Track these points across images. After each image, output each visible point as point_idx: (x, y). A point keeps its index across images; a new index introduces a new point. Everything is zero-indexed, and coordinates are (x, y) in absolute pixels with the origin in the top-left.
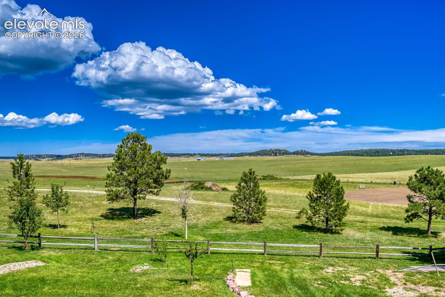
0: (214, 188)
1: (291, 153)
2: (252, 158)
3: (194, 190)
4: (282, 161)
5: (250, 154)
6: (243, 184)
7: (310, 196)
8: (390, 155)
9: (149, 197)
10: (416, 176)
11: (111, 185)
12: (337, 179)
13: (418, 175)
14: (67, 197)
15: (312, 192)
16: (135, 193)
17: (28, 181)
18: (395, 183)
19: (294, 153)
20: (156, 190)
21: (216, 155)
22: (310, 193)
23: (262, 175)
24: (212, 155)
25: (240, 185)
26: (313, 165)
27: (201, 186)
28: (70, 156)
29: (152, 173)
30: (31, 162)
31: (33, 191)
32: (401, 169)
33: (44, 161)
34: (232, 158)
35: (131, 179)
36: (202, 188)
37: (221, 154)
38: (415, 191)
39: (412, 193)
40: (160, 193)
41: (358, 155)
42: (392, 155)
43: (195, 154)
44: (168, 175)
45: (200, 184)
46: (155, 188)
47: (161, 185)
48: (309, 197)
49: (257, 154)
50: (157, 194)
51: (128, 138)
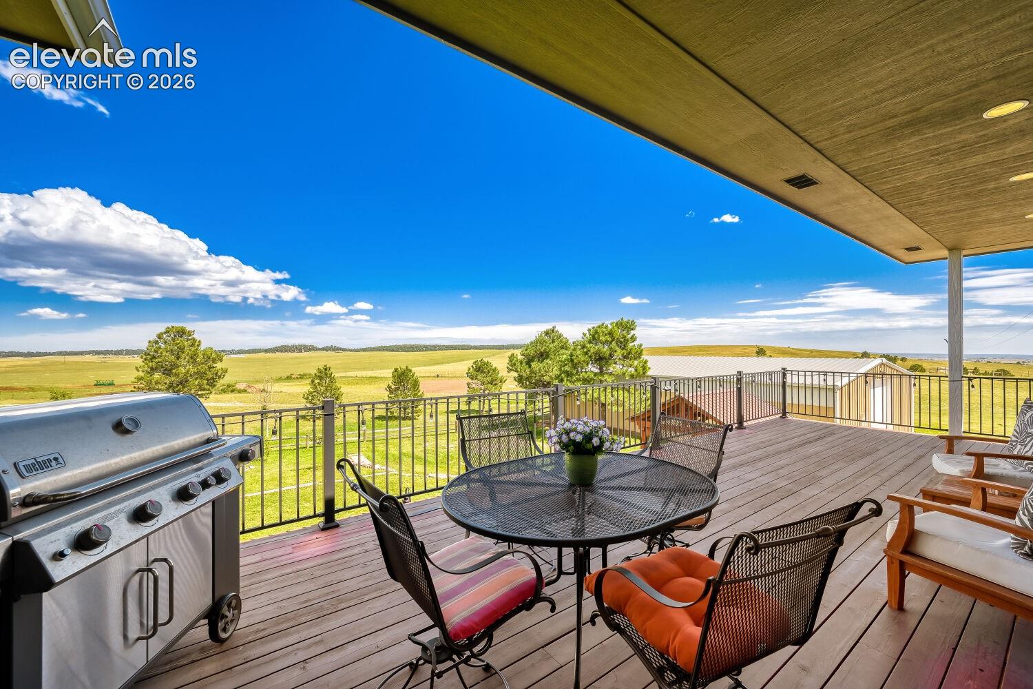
0: (249, 390)
1: (319, 349)
2: (269, 355)
4: (311, 357)
5: (267, 351)
6: (317, 381)
8: (423, 351)
10: (472, 366)
12: (413, 371)
13: (474, 366)
18: (438, 376)
19: (323, 349)
22: (389, 385)
25: (313, 382)
26: (350, 361)
27: (231, 389)
32: (438, 364)
36: (232, 391)
38: (472, 379)
39: (470, 381)
41: (393, 351)
42: (426, 351)
45: (229, 387)
48: (388, 389)
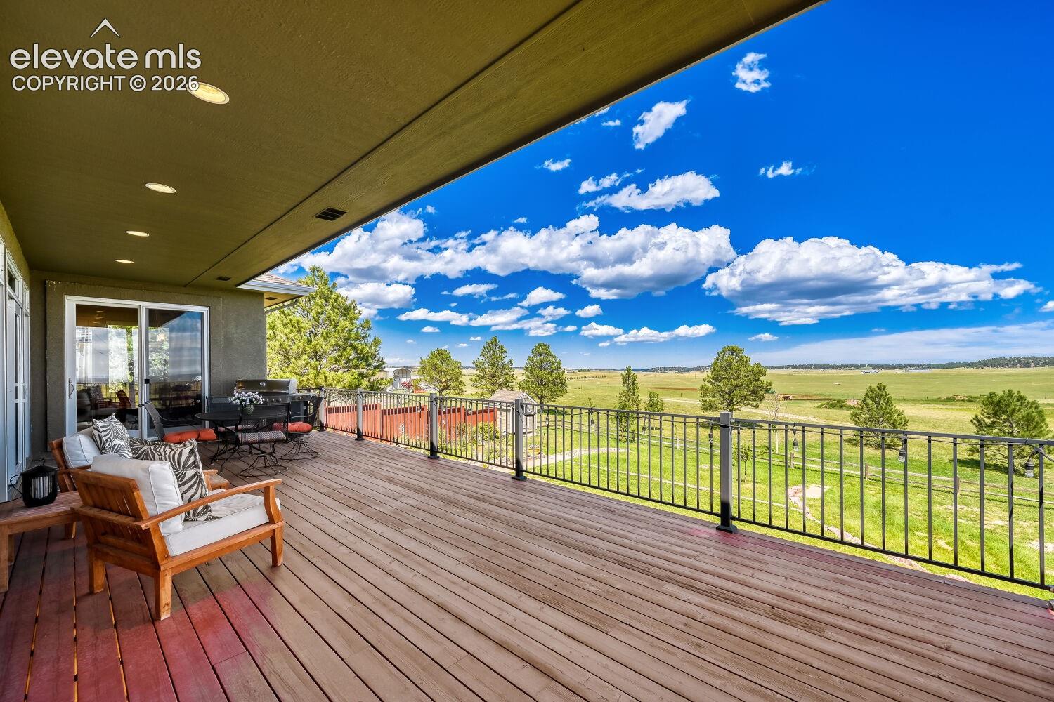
3: (829, 408)
5: (968, 365)
7: (978, 421)
9: (744, 409)
11: (705, 395)
14: (662, 404)
15: (980, 416)
16: (731, 403)
17: (634, 389)
20: (755, 403)
21: (900, 367)
22: (976, 416)
23: (966, 395)
24: (894, 367)
28: (698, 369)
29: (748, 385)
30: (636, 373)
31: (637, 397)
33: (670, 373)
34: (928, 371)
35: (727, 390)
36: (841, 407)
37: (911, 366)
40: (760, 406)
43: (864, 366)
44: (768, 387)
45: (839, 401)
46: (754, 400)
47: (762, 398)
48: (974, 421)
49: (985, 364)
50: (756, 407)
51: (724, 351)
